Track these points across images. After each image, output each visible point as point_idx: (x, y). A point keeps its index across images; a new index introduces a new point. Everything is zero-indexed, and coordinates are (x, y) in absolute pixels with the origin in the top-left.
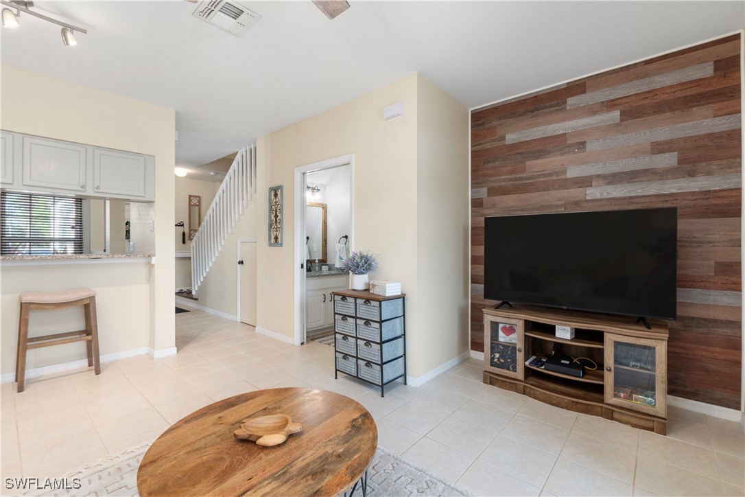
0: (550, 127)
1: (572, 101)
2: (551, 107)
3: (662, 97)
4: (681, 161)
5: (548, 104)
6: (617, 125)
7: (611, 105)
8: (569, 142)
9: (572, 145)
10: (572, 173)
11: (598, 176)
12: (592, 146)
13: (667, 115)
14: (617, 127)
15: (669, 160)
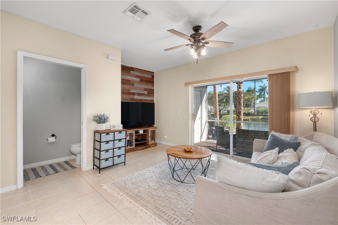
0: (127, 77)
1: (132, 72)
2: (127, 71)
3: (146, 79)
4: (148, 93)
5: (126, 70)
6: (139, 82)
7: (138, 77)
8: (131, 83)
9: (131, 84)
10: (132, 91)
11: (136, 93)
12: (135, 85)
13: (146, 83)
14: (139, 83)
15: (146, 92)
